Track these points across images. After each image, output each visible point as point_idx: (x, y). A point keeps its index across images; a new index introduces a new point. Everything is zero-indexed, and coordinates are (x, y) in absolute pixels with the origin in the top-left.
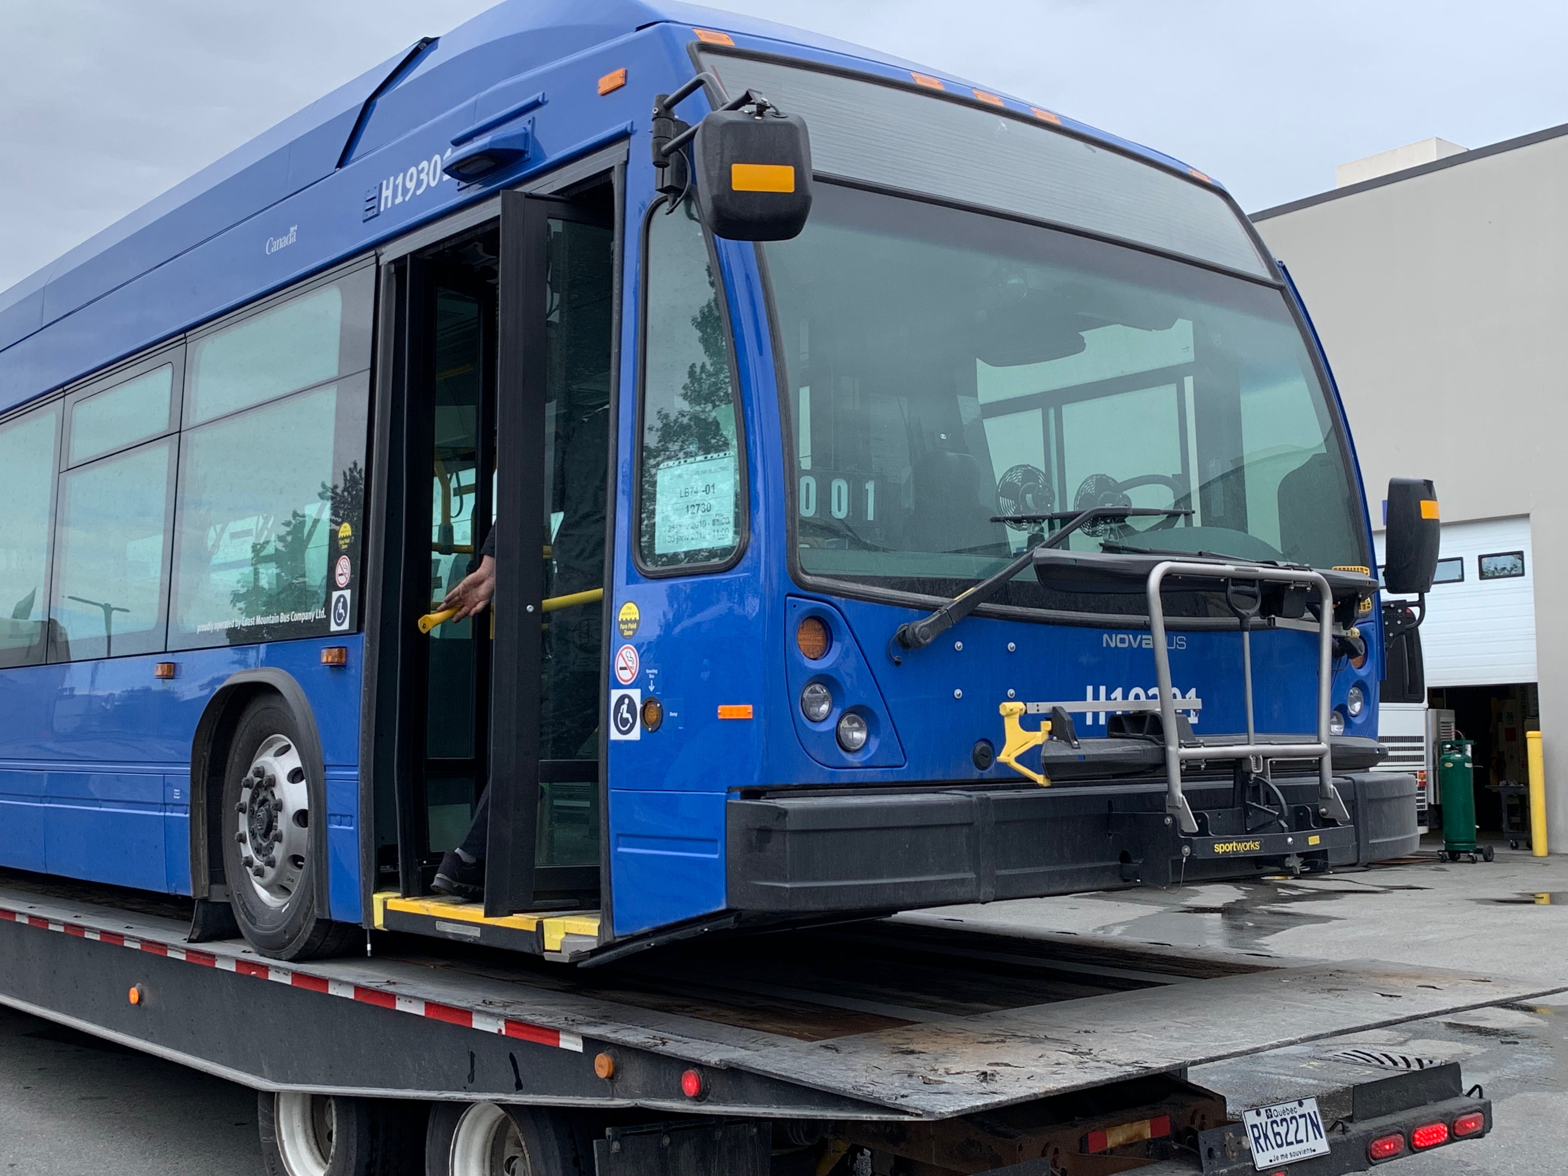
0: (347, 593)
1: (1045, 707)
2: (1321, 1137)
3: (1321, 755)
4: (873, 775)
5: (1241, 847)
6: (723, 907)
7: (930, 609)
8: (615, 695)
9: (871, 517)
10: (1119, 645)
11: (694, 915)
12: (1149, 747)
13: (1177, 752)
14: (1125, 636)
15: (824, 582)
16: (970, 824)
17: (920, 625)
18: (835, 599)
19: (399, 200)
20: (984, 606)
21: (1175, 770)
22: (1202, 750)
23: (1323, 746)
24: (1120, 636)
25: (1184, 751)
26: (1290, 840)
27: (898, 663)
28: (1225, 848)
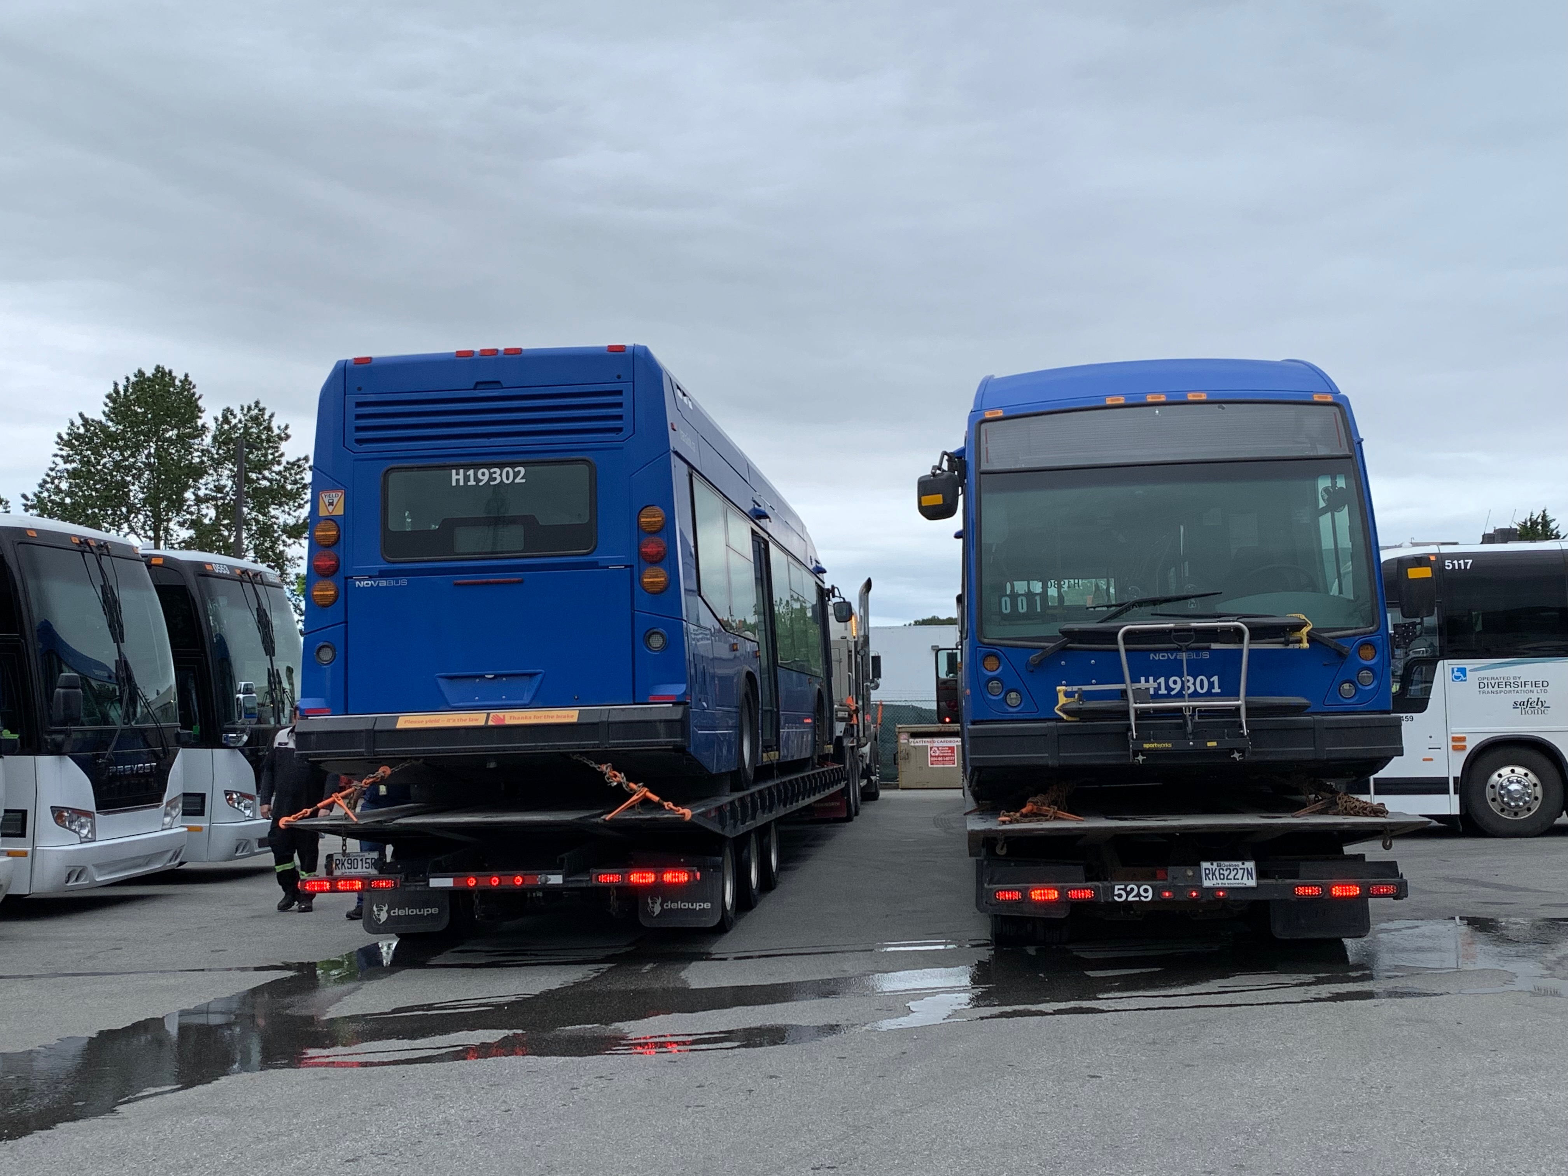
1: (1075, 688)
2: (1252, 879)
4: (1021, 716)
5: (1160, 746)
7: (1042, 648)
9: (1039, 610)
10: (1161, 658)
12: (1121, 704)
13: (1134, 706)
14: (1166, 654)
15: (996, 641)
16: (1046, 735)
17: (1032, 656)
20: (1069, 645)
21: (1132, 714)
22: (1151, 705)
23: (1240, 702)
24: (1161, 655)
25: (1139, 705)
27: (1032, 672)
28: (1150, 746)
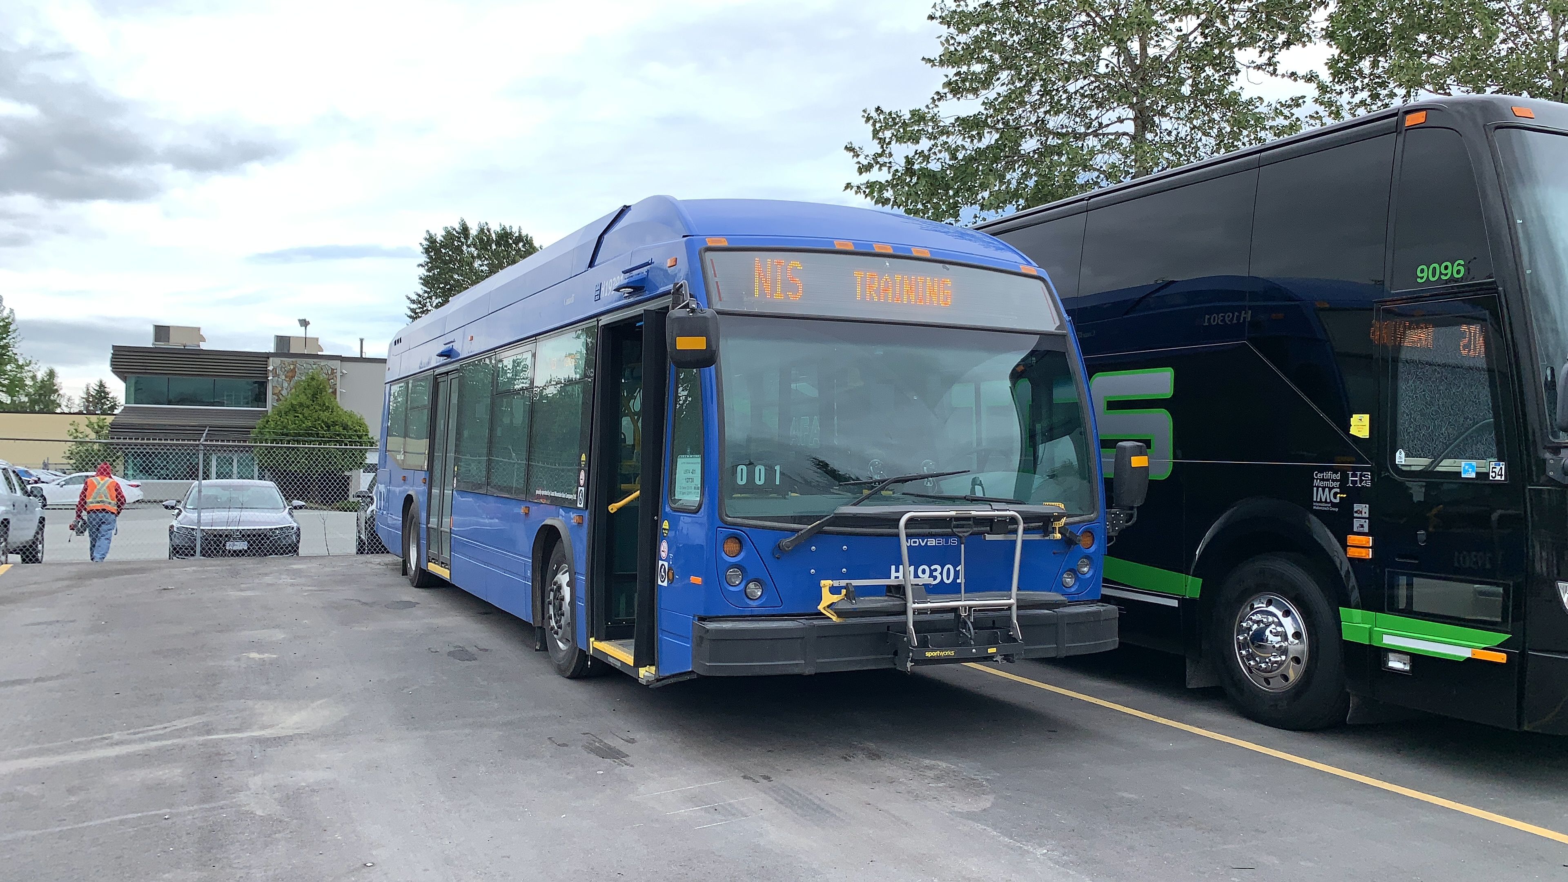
0: (583, 489)
1: (843, 583)
3: (1010, 607)
4: (764, 612)
5: (942, 654)
6: (690, 670)
7: (797, 531)
8: (661, 563)
9: (778, 483)
10: (912, 544)
11: (683, 671)
12: (898, 603)
13: (912, 606)
14: (918, 540)
15: (739, 520)
17: (786, 542)
18: (743, 528)
19: (606, 295)
20: (826, 528)
21: (910, 613)
22: (929, 605)
23: (1012, 601)
24: (913, 540)
25: (916, 605)
26: (974, 650)
27: (778, 558)
28: (932, 654)
